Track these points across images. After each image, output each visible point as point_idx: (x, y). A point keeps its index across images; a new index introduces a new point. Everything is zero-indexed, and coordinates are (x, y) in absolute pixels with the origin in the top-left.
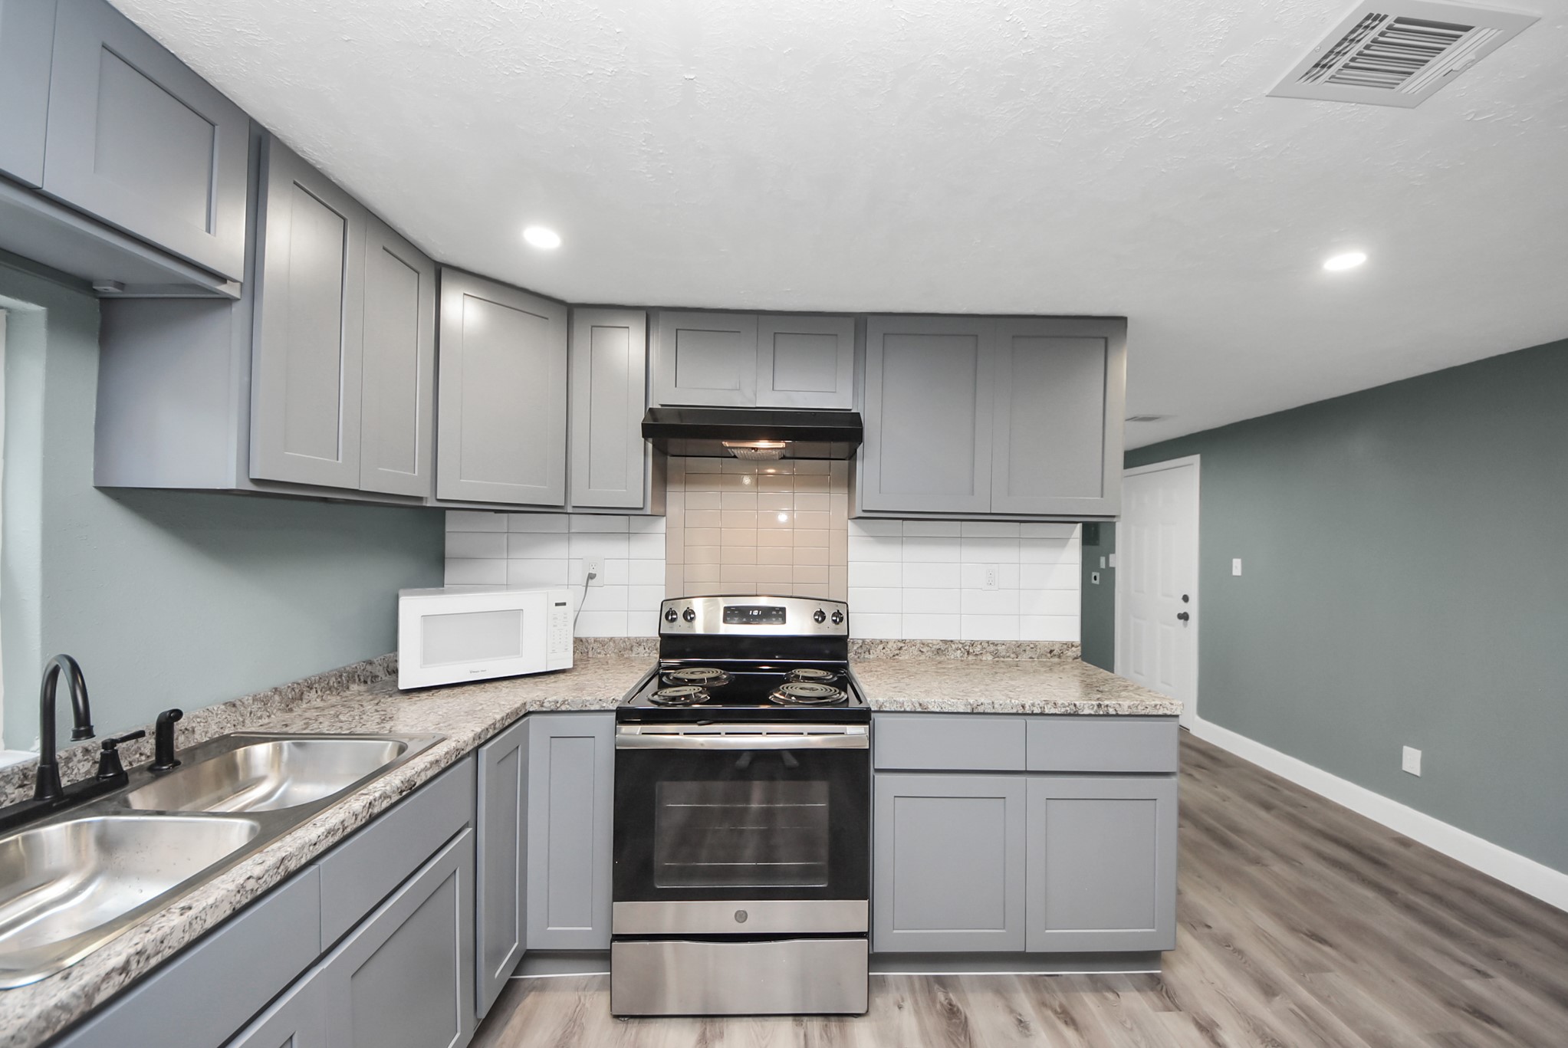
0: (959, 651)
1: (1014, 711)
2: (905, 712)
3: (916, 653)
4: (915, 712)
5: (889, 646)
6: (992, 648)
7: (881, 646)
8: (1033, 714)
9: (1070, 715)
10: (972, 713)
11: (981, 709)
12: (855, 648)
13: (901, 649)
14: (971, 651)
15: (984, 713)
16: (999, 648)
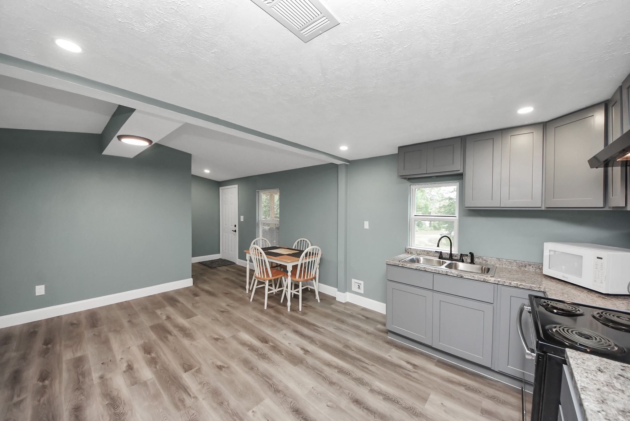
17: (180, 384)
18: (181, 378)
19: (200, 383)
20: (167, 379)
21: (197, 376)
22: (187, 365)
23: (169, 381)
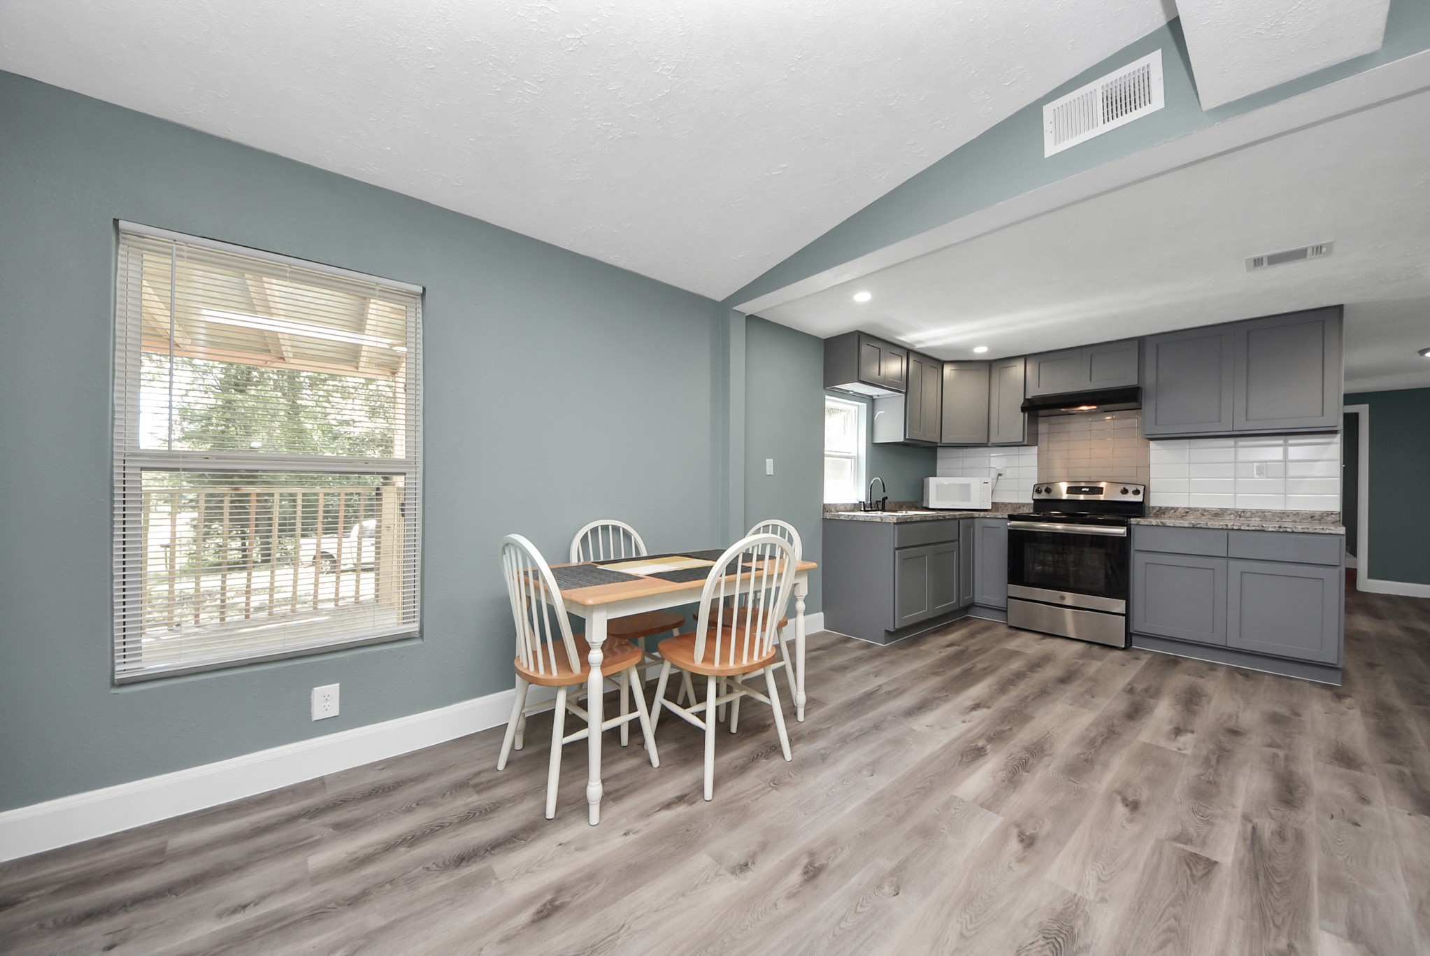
0: (1233, 515)
1: (1221, 527)
2: (1152, 525)
3: (1199, 515)
4: (1158, 526)
5: (1179, 510)
6: (1260, 514)
7: (1173, 511)
8: (1233, 529)
9: (1259, 530)
10: (1193, 527)
11: (1199, 526)
12: (1154, 511)
13: (1187, 512)
14: (1242, 515)
15: (1201, 528)
16: (1266, 514)
17: (1254, 856)
18: (1241, 863)
19: (1209, 823)
20: (1281, 892)
21: (1198, 836)
22: (1191, 869)
23: (1279, 884)
